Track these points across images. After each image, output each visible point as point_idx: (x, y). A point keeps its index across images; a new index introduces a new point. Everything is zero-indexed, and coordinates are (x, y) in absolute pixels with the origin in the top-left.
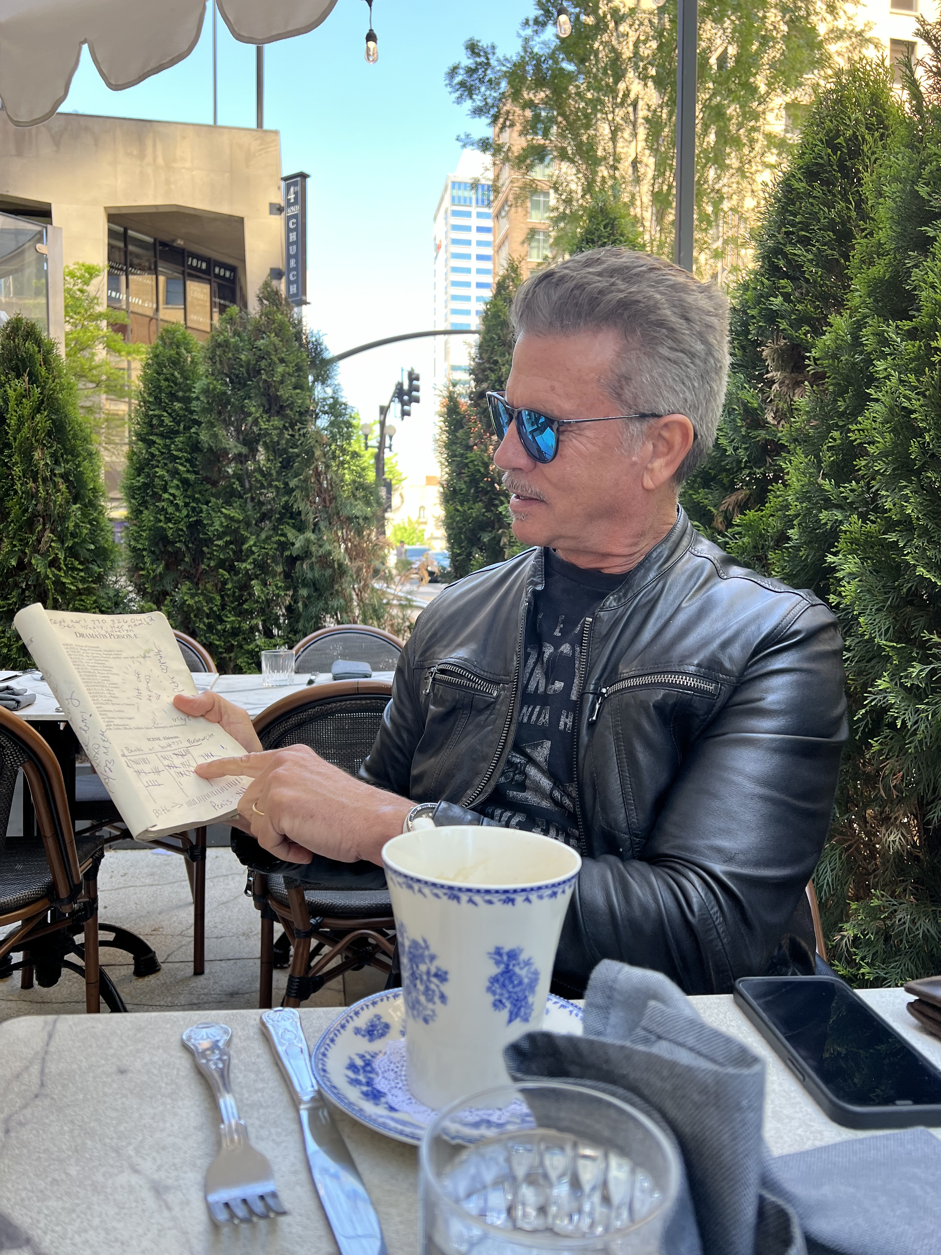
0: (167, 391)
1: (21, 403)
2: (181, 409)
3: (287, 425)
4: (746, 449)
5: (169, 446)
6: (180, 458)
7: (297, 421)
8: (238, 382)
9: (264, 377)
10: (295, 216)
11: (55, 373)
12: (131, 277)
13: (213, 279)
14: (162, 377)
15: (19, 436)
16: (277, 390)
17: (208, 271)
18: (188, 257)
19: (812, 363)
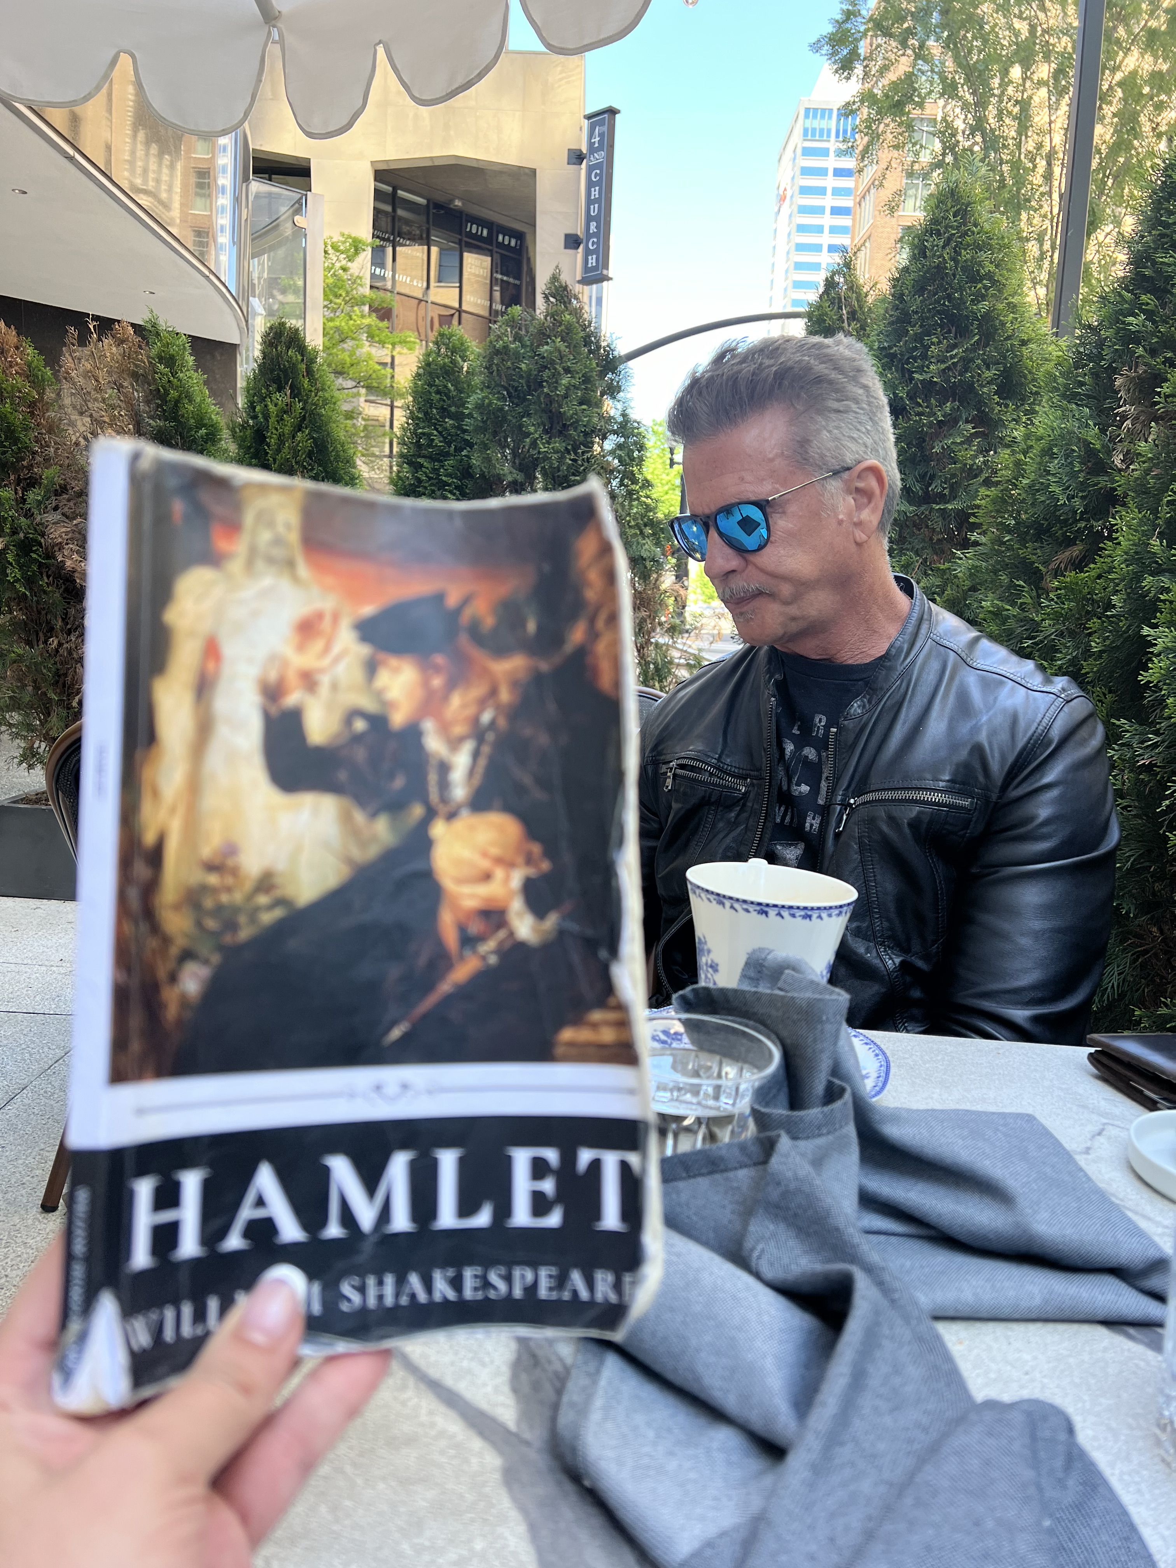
0: (439, 405)
1: (282, 420)
2: (453, 426)
3: (569, 447)
4: (1083, 498)
5: (438, 470)
6: (449, 485)
7: (581, 443)
8: (517, 396)
9: (545, 390)
10: (599, 166)
11: (319, 385)
12: (398, 249)
13: (495, 249)
14: (434, 389)
15: (278, 457)
16: (560, 406)
17: (490, 240)
18: (467, 221)
19: (1162, 400)
